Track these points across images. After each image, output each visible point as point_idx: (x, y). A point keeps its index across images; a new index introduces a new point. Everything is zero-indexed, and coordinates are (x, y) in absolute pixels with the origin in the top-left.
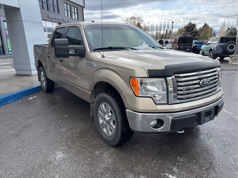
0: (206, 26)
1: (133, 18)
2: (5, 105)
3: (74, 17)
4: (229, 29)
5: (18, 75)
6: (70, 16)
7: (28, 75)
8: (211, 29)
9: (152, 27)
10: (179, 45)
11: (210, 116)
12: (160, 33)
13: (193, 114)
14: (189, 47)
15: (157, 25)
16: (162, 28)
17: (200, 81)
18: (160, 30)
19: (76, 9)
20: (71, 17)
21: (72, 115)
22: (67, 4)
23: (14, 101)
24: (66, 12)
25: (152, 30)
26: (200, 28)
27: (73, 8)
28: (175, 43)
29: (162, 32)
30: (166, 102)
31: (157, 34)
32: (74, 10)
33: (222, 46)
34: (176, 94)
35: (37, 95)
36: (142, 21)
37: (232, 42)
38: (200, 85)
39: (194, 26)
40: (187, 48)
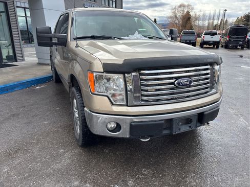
1: (182, 6)
2: (11, 92)
5: (40, 64)
7: (48, 65)
9: (204, 16)
10: (229, 37)
11: (190, 125)
12: (213, 23)
13: (160, 120)
14: (242, 40)
15: (210, 14)
16: (216, 17)
17: (175, 81)
18: (214, 19)
20: (109, 5)
21: (64, 108)
25: (204, 20)
28: (225, 34)
29: (215, 22)
30: (125, 103)
31: (209, 24)
34: (140, 95)
35: (45, 85)
36: (193, 9)
38: (175, 85)
40: (240, 41)
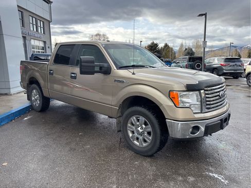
0: (166, 45)
3: (40, 32)
4: (186, 49)
6: (35, 30)
7: (6, 94)
8: (172, 49)
19: (42, 23)
20: (37, 30)
22: (32, 17)
23: (8, 123)
24: (31, 25)
26: (162, 48)
27: (39, 21)
30: (200, 111)
32: (40, 24)
33: (190, 65)
34: (206, 104)
35: (30, 116)
37: (198, 61)
38: (220, 96)
39: (156, 45)
